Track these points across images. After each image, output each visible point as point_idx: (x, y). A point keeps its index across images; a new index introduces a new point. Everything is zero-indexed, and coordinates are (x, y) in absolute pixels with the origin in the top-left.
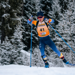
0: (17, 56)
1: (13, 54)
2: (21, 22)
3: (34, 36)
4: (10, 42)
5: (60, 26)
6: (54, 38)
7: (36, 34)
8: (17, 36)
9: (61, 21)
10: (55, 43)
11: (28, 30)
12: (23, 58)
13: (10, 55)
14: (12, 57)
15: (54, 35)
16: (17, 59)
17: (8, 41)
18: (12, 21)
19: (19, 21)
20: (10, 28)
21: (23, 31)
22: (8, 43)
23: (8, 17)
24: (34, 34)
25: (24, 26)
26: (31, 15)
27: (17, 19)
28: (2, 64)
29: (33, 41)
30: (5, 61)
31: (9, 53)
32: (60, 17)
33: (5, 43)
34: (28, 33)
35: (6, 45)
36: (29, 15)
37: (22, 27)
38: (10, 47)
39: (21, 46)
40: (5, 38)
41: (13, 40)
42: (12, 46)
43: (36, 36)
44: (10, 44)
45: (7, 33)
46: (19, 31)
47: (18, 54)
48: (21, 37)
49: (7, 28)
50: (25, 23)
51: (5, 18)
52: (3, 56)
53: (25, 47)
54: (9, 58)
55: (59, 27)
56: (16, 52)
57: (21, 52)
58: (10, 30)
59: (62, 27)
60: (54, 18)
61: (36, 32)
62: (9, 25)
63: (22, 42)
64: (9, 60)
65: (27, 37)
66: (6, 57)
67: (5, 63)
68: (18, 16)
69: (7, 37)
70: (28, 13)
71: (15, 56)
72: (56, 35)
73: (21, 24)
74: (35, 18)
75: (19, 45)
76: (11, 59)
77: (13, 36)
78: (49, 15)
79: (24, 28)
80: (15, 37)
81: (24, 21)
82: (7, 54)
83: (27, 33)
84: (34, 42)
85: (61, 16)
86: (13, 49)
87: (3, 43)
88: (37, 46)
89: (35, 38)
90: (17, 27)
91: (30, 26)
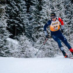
0: (3, 44)
2: (5, 10)
3: (18, 23)
5: (43, 11)
6: (38, 25)
7: (21, 21)
8: (2, 24)
9: (44, 6)
10: (40, 29)
11: (13, 18)
12: (9, 46)
15: (38, 21)
16: (3, 48)
19: (4, 9)
21: (8, 19)
24: (18, 21)
25: (8, 13)
26: (14, 2)
27: (1, 7)
29: (17, 28)
32: (43, 3)
34: (13, 20)
36: (12, 3)
37: (6, 15)
39: (6, 34)
43: (21, 23)
46: (4, 20)
47: (4, 43)
48: (6, 25)
50: (8, 11)
53: (10, 35)
55: (43, 13)
57: (7, 40)
59: (46, 13)
60: (38, 4)
61: (20, 19)
63: (7, 31)
65: (12, 25)
68: (2, 4)
70: (11, 1)
71: (1, 45)
72: (40, 21)
73: (5, 12)
74: (18, 5)
75: (5, 33)
78: (32, 1)
79: (8, 15)
81: (8, 9)
83: (11, 20)
84: (19, 29)
85: (45, 2)
88: (23, 33)
89: (20, 25)
90: (1, 16)
91: (14, 14)
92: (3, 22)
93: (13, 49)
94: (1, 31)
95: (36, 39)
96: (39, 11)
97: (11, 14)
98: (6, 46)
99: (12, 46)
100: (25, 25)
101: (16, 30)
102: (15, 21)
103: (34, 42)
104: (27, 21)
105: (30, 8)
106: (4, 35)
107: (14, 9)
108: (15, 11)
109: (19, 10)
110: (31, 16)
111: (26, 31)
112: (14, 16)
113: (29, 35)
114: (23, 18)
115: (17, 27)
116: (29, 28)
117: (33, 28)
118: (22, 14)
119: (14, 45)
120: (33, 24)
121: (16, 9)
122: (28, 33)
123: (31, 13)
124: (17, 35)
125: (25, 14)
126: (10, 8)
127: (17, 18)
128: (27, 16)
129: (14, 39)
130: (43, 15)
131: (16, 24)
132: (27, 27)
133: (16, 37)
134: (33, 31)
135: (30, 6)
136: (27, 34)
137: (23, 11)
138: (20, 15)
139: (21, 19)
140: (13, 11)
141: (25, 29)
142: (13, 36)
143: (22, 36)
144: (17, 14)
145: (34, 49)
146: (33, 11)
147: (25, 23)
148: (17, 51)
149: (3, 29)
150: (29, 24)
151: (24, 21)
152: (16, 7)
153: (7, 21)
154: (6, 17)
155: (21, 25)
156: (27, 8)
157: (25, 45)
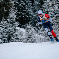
0: (13, 32)
1: (10, 31)
2: (14, 5)
4: (6, 21)
5: (45, 5)
7: (27, 13)
8: (12, 16)
9: (46, 1)
11: (20, 11)
12: (18, 34)
13: (7, 32)
14: (10, 33)
16: (13, 35)
17: (4, 21)
18: (7, 4)
19: (13, 4)
20: (6, 10)
21: (17, 12)
22: (5, 23)
23: (3, 2)
24: (25, 13)
25: (17, 7)
27: (11, 2)
28: (2, 40)
30: (4, 37)
31: (6, 30)
33: (3, 23)
34: (20, 13)
35: (3, 24)
37: (15, 9)
38: (7, 26)
39: (15, 24)
40: (2, 18)
41: (9, 20)
42: (8, 25)
44: (7, 23)
45: (3, 14)
46: (13, 12)
47: (14, 31)
48: (15, 17)
49: (3, 10)
50: (17, 5)
51: (1, 3)
52: (2, 33)
53: (19, 25)
54: (6, 34)
55: (45, 6)
56: (12, 29)
57: (16, 29)
58: (6, 11)
59: (47, 6)
62: (5, 8)
63: (16, 21)
64: (7, 36)
65: (20, 16)
66: (5, 34)
67: (4, 39)
69: (4, 18)
71: (12, 33)
73: (14, 6)
75: (14, 23)
76: (8, 35)
77: (9, 17)
79: (16, 9)
80: (10, 17)
81: (16, 4)
82: (5, 32)
83: (19, 13)
84: (26, 20)
86: (9, 27)
87: (1, 23)
88: (29, 23)
90: (11, 9)
91: (21, 7)
92: (13, 14)
93: (21, 36)
94: (11, 22)
95: (40, 27)
96: (42, 4)
97: (19, 7)
98: (15, 34)
99: (20, 33)
100: (31, 16)
101: (23, 20)
102: (22, 13)
103: (38, 30)
104: (32, 13)
105: (34, 2)
106: (14, 25)
107: (21, 4)
108: (22, 5)
109: (26, 4)
110: (35, 9)
111: (31, 21)
112: (22, 9)
113: (34, 24)
114: (29, 10)
115: (24, 18)
116: (34, 19)
117: (37, 18)
118: (28, 7)
119: (22, 33)
120: (37, 16)
121: (23, 4)
122: (33, 22)
123: (35, 6)
124: (24, 24)
125: (30, 7)
126: (18, 3)
127: (24, 10)
128: (32, 9)
129: (22, 28)
130: (45, 8)
131: (23, 16)
132: (32, 18)
133: (23, 26)
134: (37, 21)
135: (34, 1)
136: (32, 24)
137: (29, 5)
138: (26, 9)
139: (27, 11)
140: (20, 5)
141: (31, 19)
142: (21, 25)
143: (28, 25)
144: (23, 7)
145: (39, 35)
146: (37, 4)
147: (30, 15)
148: (25, 37)
149: (13, 20)
150: (34, 16)
151: (30, 13)
152: (23, 2)
153: (16, 14)
154: (15, 10)
155: (27, 16)
156: (31, 3)
157: (31, 33)
